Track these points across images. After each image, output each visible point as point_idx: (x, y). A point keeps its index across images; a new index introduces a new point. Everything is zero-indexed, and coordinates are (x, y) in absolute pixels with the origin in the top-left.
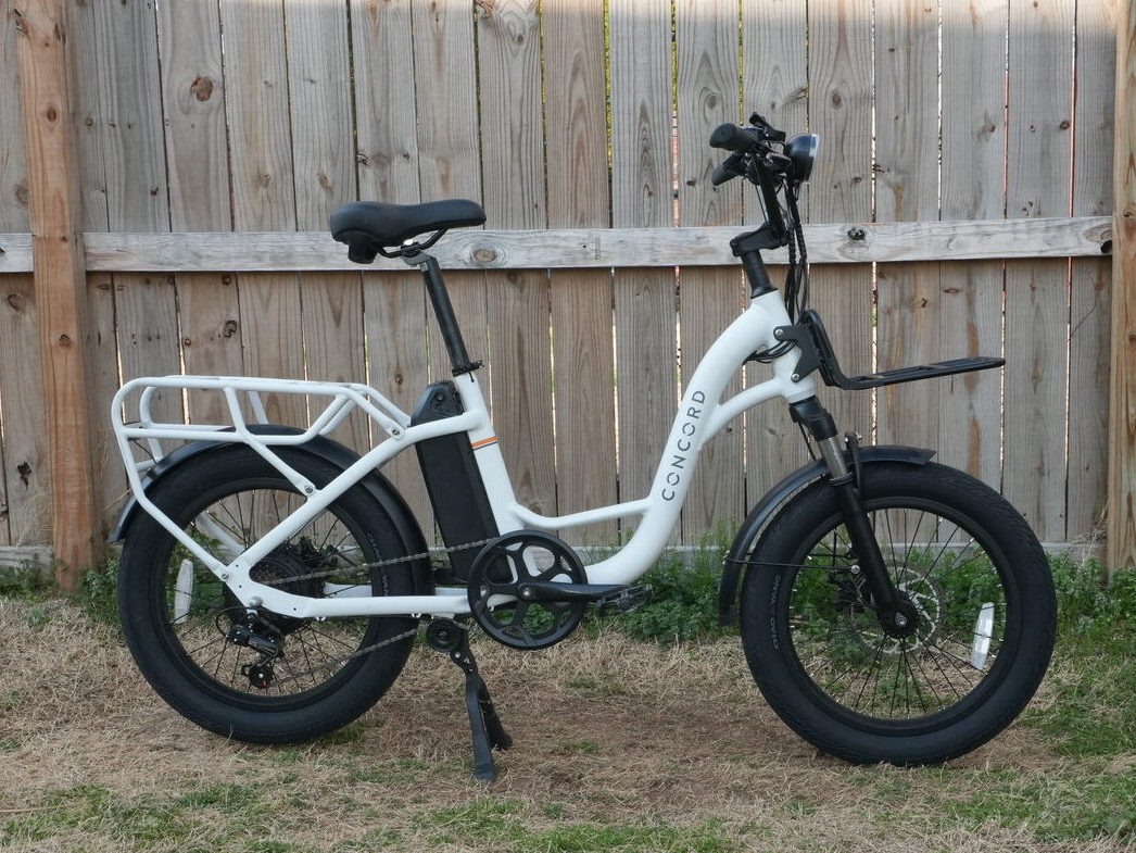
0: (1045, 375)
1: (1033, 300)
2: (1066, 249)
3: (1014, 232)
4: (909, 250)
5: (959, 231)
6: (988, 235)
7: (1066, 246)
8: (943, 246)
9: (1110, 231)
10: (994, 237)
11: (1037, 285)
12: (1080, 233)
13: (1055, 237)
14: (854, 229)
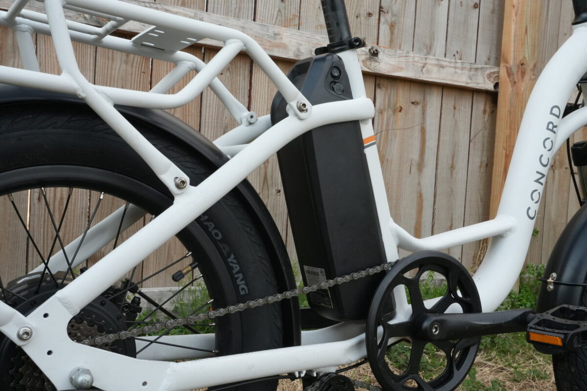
0: (457, 166)
1: (454, 115)
2: (478, 84)
3: (455, 68)
4: (401, 69)
5: (428, 61)
6: (443, 67)
7: (478, 81)
8: (420, 70)
9: (498, 77)
10: (445, 70)
11: (457, 107)
12: (485, 75)
13: (474, 75)
14: (372, 48)
